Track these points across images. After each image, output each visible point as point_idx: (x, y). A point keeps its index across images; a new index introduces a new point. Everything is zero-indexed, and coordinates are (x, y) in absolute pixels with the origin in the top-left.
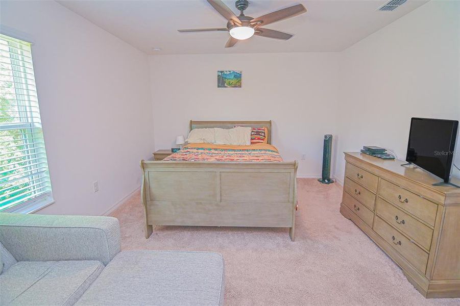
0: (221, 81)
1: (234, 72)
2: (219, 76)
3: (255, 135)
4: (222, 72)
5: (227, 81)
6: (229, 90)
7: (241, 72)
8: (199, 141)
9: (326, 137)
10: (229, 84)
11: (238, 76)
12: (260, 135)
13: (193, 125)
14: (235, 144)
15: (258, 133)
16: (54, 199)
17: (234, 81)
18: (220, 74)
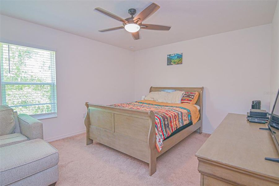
0: (170, 61)
1: (177, 54)
2: (168, 58)
3: (186, 97)
4: (169, 55)
5: (173, 61)
6: (174, 66)
7: (182, 54)
8: (150, 99)
9: (253, 102)
10: (174, 62)
11: (180, 57)
12: (190, 97)
13: (152, 89)
14: (169, 102)
15: (189, 96)
16: (57, 115)
17: (177, 60)
18: (169, 57)
